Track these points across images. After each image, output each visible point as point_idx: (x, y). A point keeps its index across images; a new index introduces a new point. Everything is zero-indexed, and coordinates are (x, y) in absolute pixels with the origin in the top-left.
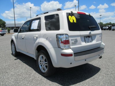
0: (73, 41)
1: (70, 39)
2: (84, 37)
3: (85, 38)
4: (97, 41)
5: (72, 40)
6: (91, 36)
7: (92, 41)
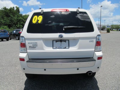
0: (31, 45)
1: (27, 42)
2: (53, 41)
4: (79, 48)
5: (29, 43)
6: (69, 40)
7: (69, 47)
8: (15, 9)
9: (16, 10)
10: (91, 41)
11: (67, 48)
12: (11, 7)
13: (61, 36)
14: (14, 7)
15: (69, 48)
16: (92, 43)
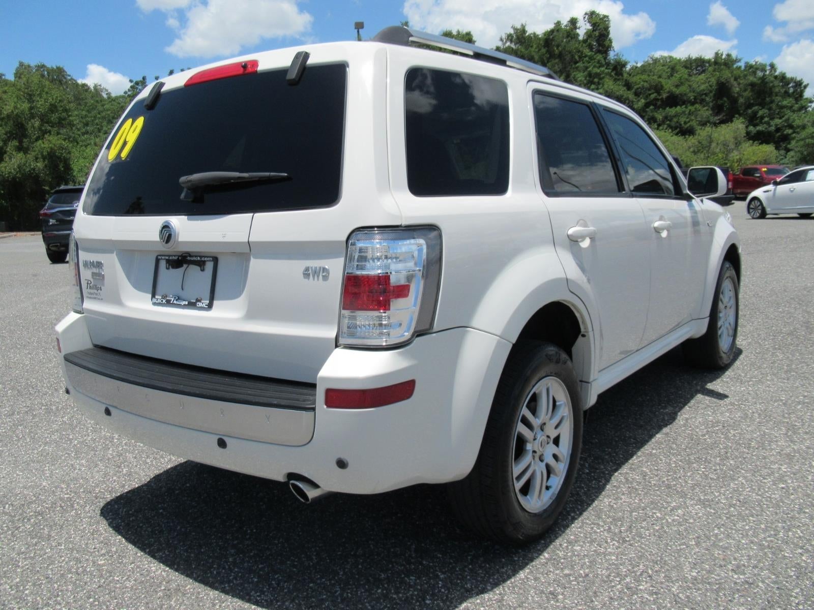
0: (90, 275)
3: (163, 264)
5: (85, 266)
6: (215, 260)
7: (212, 299)
8: (583, 28)
9: (589, 35)
10: (316, 273)
11: (202, 309)
12: (558, 24)
13: (167, 233)
14: (573, 22)
15: (210, 306)
16: (315, 284)
